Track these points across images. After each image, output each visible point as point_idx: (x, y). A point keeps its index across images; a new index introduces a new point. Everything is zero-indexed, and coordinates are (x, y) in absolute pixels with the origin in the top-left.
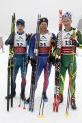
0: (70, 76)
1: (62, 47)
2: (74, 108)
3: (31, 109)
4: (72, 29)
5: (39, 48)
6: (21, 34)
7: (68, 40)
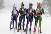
1: (38, 13)
2: (41, 32)
3: (26, 33)
5: (29, 13)
6: (23, 8)
7: (39, 11)
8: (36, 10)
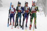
0: (35, 19)
3: (23, 29)
4: (35, 6)
7: (34, 9)
8: (31, 8)
